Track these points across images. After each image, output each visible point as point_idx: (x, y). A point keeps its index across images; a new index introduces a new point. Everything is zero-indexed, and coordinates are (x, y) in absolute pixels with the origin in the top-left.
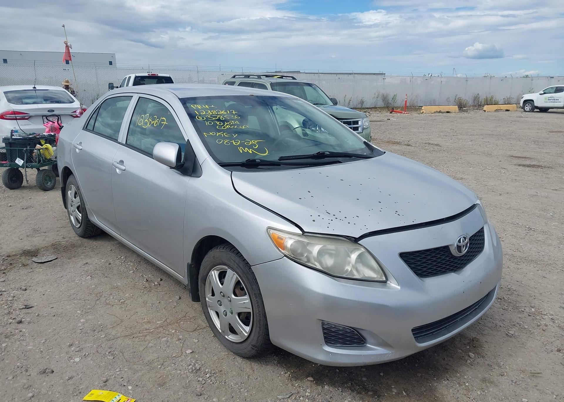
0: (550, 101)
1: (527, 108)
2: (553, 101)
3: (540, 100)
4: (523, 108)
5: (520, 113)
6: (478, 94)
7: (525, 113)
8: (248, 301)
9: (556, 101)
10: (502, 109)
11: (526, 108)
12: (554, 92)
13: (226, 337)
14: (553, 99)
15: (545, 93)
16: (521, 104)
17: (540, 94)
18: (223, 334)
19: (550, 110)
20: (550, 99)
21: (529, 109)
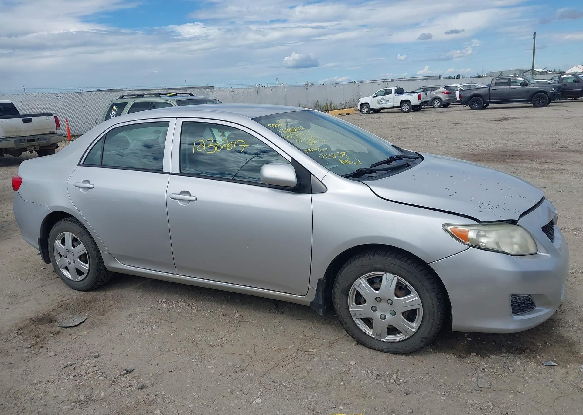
0: (383, 102)
1: (365, 111)
2: (385, 102)
3: (374, 103)
4: (361, 111)
5: (359, 116)
6: (318, 101)
7: (363, 115)
8: (416, 298)
9: (387, 102)
10: (343, 113)
11: (363, 110)
12: (384, 94)
13: (383, 340)
14: (384, 100)
15: (377, 96)
16: (359, 108)
17: (373, 97)
18: (378, 338)
19: (382, 111)
20: (381, 100)
21: (366, 111)
